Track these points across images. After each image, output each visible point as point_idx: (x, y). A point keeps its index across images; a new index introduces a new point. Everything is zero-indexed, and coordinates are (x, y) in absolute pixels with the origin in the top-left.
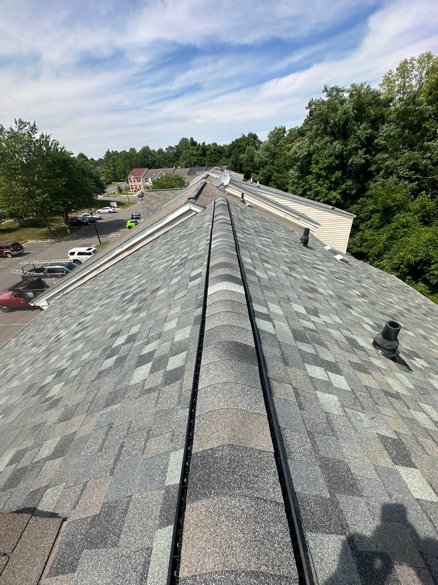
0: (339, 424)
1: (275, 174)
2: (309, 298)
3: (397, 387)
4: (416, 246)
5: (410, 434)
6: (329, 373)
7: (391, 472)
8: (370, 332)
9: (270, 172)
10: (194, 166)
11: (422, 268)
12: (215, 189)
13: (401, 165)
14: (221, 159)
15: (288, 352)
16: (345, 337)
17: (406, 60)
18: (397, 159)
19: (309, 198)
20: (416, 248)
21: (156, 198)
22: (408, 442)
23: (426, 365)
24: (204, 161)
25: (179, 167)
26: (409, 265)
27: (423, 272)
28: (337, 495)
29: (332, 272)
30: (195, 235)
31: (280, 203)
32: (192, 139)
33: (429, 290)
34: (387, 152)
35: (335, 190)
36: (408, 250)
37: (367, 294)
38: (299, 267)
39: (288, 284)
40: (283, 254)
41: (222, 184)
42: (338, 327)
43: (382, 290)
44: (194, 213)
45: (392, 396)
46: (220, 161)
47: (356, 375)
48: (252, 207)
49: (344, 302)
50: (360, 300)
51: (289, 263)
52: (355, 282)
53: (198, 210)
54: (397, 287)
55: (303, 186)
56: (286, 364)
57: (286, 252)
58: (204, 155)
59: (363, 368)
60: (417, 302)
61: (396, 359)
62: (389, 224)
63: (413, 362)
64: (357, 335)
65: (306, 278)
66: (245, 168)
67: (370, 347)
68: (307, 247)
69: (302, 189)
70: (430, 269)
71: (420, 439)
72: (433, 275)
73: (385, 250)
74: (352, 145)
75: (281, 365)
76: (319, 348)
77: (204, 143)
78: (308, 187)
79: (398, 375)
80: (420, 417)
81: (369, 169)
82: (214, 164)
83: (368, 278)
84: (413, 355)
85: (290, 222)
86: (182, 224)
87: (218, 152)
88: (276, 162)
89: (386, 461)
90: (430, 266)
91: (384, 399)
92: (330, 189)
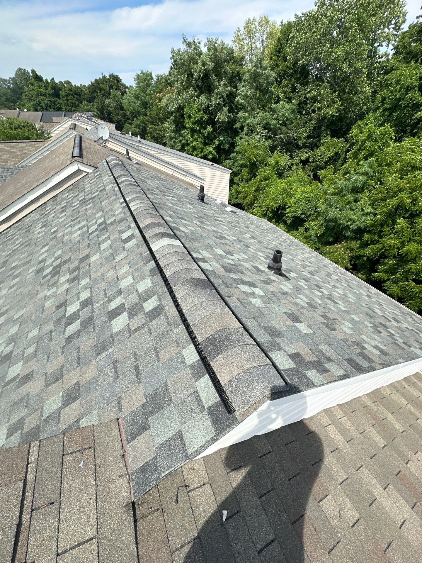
0: (265, 311)
1: (150, 126)
2: (223, 244)
3: (286, 290)
4: (275, 195)
5: (296, 309)
6: (251, 288)
7: (292, 326)
8: (264, 261)
9: (145, 123)
10: (46, 110)
11: (281, 212)
12: (93, 143)
13: (258, 124)
14: (81, 103)
15: (226, 280)
16: (253, 266)
17: (249, 19)
18: (254, 118)
19: (188, 154)
20: (276, 196)
21: (9, 152)
22: (296, 313)
23: (296, 275)
24: (59, 103)
25: (26, 110)
26: (273, 211)
27: (282, 215)
28: (275, 339)
29: (229, 222)
30: (102, 199)
31: (165, 159)
32: (33, 71)
33: (287, 229)
34: (246, 111)
35: (209, 145)
36: (270, 199)
37: (255, 236)
38: (206, 220)
39: (205, 235)
40: (190, 210)
41: (102, 138)
42: (246, 261)
43: (263, 232)
44: (84, 174)
45: (284, 294)
46: (81, 106)
47: (265, 287)
48: (140, 165)
49: (243, 243)
50: (252, 241)
51: (198, 218)
52: (245, 228)
53: (89, 170)
54: (270, 229)
55: (180, 141)
56: (228, 287)
57: (192, 209)
58: (57, 96)
59: (267, 282)
60: (284, 238)
61: (281, 274)
62: (255, 177)
63: (290, 274)
64: (258, 264)
65: (214, 229)
66: (114, 117)
67: (267, 270)
68: (204, 203)
69: (180, 144)
70: (286, 212)
71: (301, 311)
72: (288, 217)
73: (254, 200)
74: (215, 101)
75: (225, 288)
76: (241, 275)
77: (53, 79)
78: (185, 142)
79: (285, 283)
80: (299, 301)
81: (235, 126)
82: (73, 108)
83: (252, 224)
84: (289, 271)
85: (178, 179)
86: (72, 187)
87: (76, 94)
88: (148, 113)
89: (290, 322)
90: (285, 210)
91: (281, 296)
92: (205, 144)
